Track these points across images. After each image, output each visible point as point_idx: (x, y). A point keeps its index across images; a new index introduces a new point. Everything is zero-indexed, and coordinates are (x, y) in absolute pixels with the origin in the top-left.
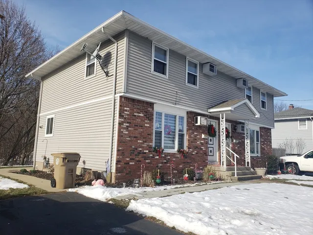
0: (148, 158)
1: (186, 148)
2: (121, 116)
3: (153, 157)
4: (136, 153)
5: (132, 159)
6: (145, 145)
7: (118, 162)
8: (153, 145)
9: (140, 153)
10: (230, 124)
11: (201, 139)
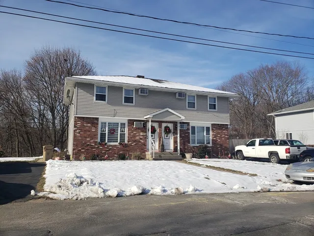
0: (94, 148)
1: (126, 142)
2: (75, 127)
3: (98, 147)
4: (85, 145)
5: (83, 149)
6: (92, 141)
7: (74, 150)
8: (99, 140)
9: (88, 145)
10: (172, 124)
11: (140, 135)
